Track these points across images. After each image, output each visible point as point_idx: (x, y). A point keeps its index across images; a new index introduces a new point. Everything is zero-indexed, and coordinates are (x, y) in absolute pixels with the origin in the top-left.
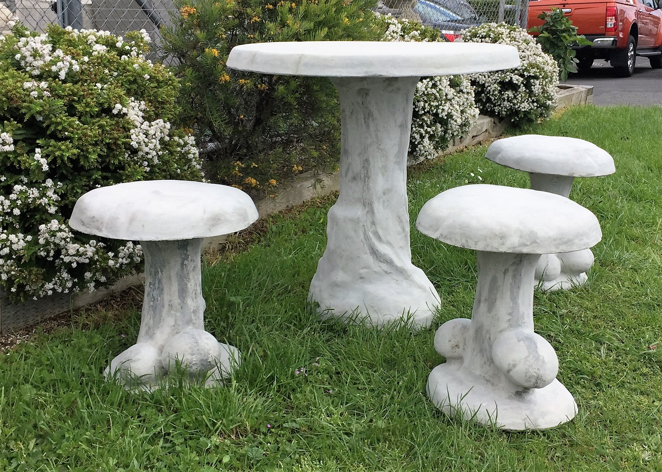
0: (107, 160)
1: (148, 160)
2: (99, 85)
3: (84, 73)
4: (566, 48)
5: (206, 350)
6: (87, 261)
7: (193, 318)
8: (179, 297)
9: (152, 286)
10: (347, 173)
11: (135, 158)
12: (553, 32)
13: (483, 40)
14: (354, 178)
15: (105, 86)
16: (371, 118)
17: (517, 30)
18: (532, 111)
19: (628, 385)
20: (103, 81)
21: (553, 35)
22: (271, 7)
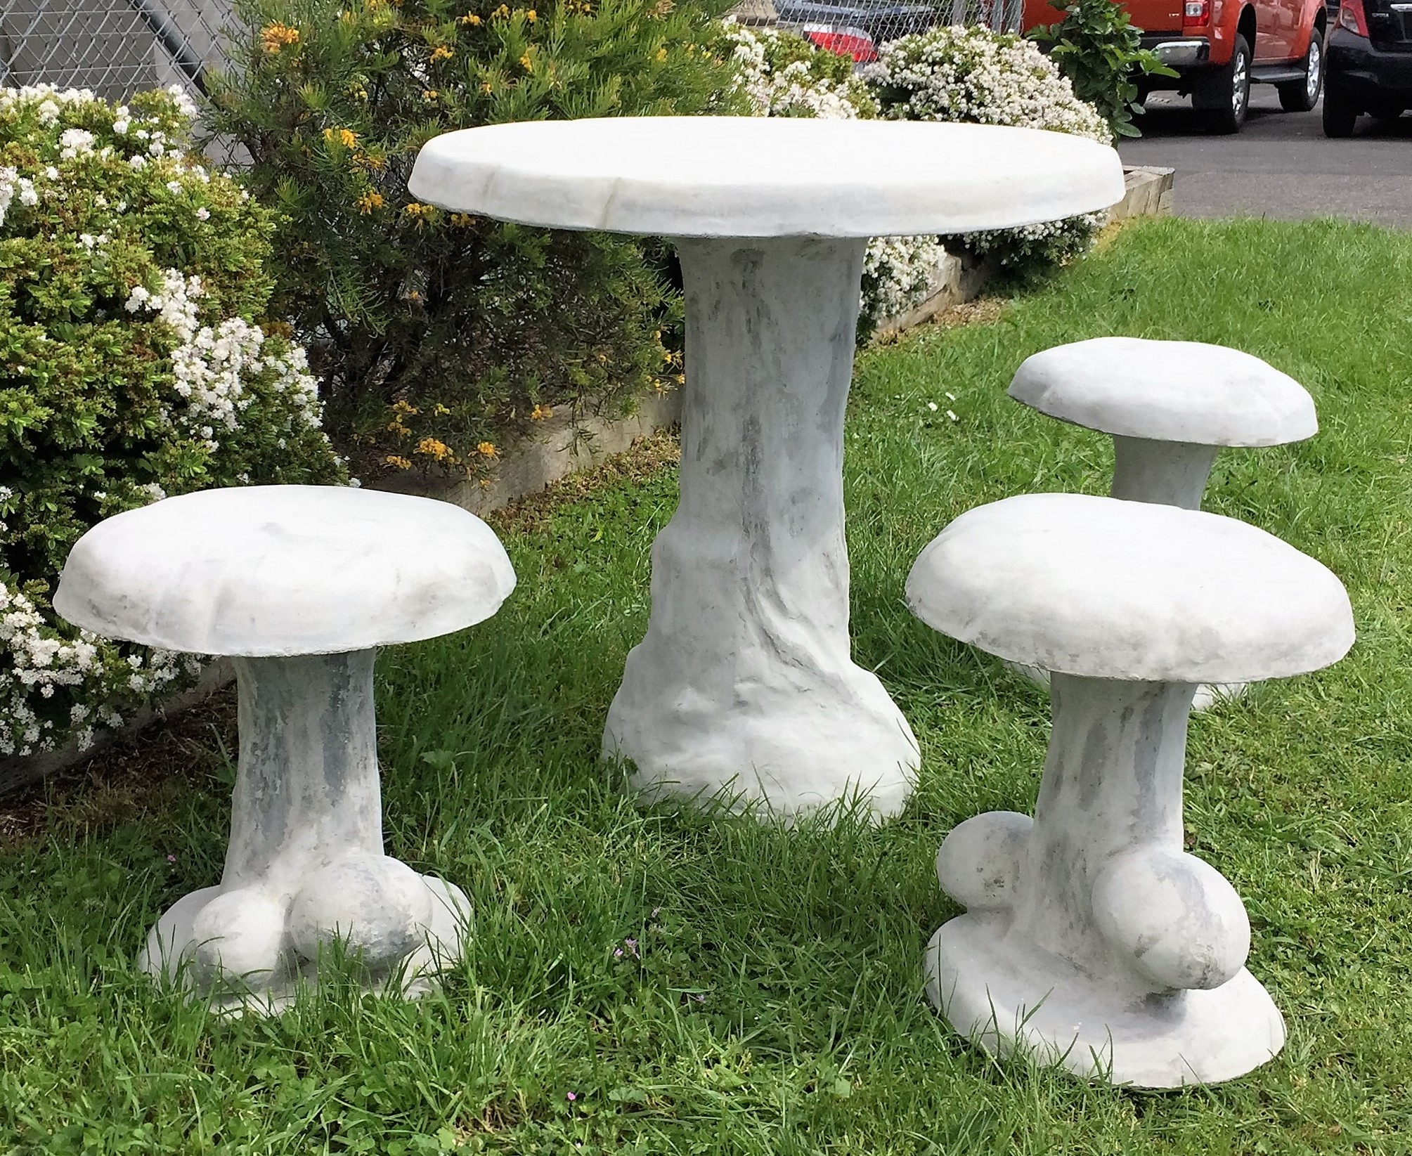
0: (118, 427)
1: (212, 423)
2: (88, 239)
3: (48, 208)
4: (1115, 77)
5: (400, 909)
6: (78, 680)
7: (360, 825)
8: (327, 779)
9: (258, 752)
10: (701, 451)
11: (183, 419)
12: (1087, 42)
13: (936, 68)
14: (720, 465)
15: (102, 239)
16: (765, 320)
17: (1015, 44)
18: (1050, 239)
19: (1386, 956)
20: (93, 226)
21: (1084, 48)
22: (475, 20)
